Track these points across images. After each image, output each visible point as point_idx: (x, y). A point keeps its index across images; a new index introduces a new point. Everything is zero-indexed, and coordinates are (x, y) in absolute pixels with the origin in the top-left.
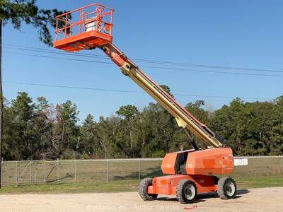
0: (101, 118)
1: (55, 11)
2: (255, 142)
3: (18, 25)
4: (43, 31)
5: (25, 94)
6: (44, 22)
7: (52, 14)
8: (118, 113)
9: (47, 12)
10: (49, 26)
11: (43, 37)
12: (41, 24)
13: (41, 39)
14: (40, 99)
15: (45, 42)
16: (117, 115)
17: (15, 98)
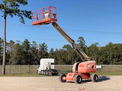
0: (57, 49)
1: (26, 11)
2: (117, 59)
3: (12, 16)
4: (21, 18)
5: (27, 40)
6: (21, 15)
7: (25, 12)
8: (63, 47)
9: (23, 11)
10: (23, 16)
11: (21, 20)
12: (21, 16)
13: (20, 21)
14: (33, 42)
15: (22, 22)
16: (63, 48)
17: (23, 42)
